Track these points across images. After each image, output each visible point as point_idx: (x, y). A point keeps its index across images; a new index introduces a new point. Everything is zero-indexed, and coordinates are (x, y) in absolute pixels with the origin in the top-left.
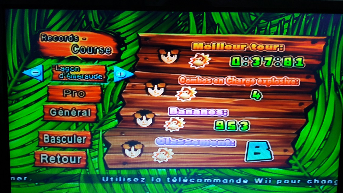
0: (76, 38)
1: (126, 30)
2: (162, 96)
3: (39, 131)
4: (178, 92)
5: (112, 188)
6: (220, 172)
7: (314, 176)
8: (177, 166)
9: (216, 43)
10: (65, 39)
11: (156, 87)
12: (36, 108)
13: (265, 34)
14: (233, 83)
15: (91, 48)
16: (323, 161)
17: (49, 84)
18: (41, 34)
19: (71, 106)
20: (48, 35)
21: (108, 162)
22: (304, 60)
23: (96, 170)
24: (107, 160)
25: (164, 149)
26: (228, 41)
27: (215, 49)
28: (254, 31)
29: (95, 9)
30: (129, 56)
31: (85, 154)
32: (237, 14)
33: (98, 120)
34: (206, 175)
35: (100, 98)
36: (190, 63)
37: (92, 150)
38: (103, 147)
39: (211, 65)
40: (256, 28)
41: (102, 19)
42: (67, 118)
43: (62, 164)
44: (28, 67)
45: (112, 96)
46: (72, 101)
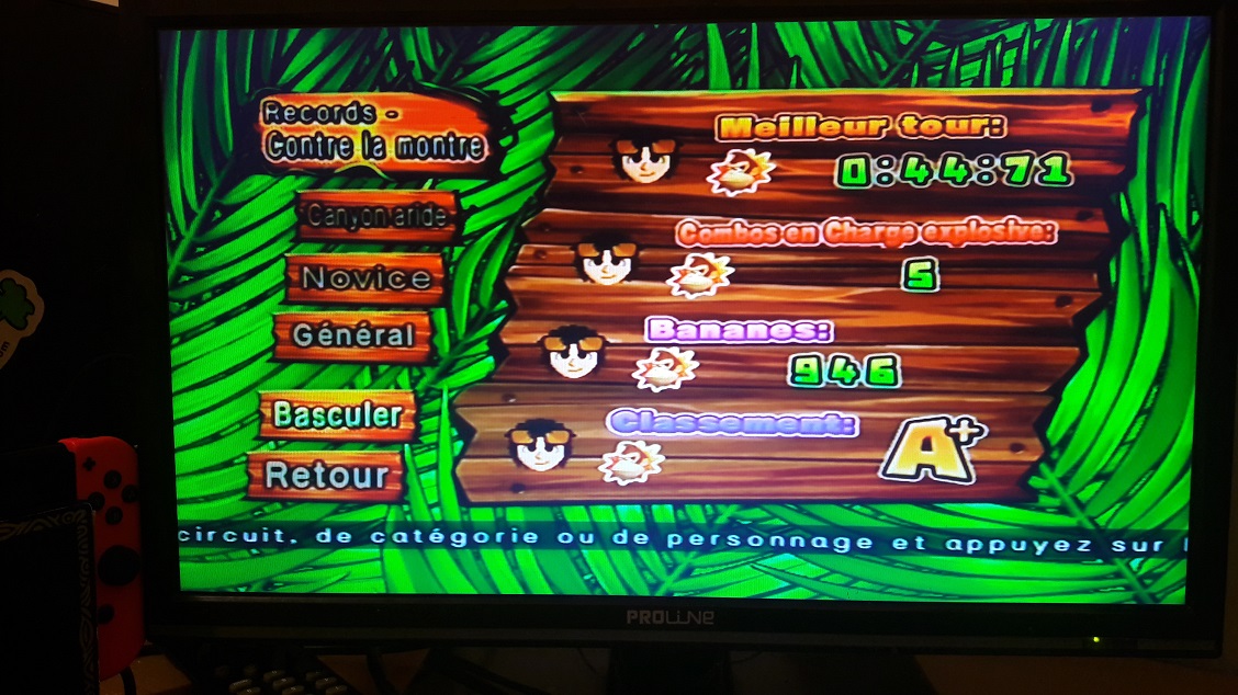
0: (368, 111)
1: (515, 85)
2: (626, 283)
3: (261, 392)
4: (674, 270)
5: (480, 562)
7: (1111, 527)
8: (675, 495)
9: (792, 117)
10: (336, 117)
11: (607, 253)
12: (252, 323)
13: (943, 84)
14: (845, 239)
16: (1140, 480)
17: (288, 251)
18: (265, 103)
19: (354, 317)
20: (284, 104)
21: (468, 483)
22: (1069, 163)
23: (431, 507)
24: (465, 477)
25: (633, 444)
26: (828, 108)
27: (787, 134)
28: (911, 76)
29: (422, 25)
30: (527, 161)
31: (398, 458)
32: (854, 25)
33: (435, 358)
34: (767, 526)
35: (438, 291)
36: (710, 179)
37: (420, 448)
38: (454, 440)
39: (775, 186)
40: (916, 67)
41: (443, 54)
42: (343, 352)
43: (330, 489)
45: (475, 285)
46: (358, 301)
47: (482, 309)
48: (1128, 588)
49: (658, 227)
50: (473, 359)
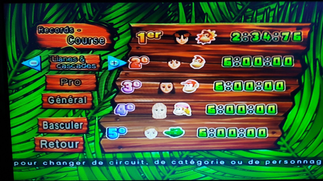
0: (71, 29)
1: (118, 21)
3: (39, 118)
5: (108, 171)
6: (211, 154)
7: (302, 156)
8: (170, 149)
10: (61, 31)
12: (35, 96)
13: (251, 22)
15: (86, 39)
16: (311, 142)
17: (46, 74)
18: (39, 27)
19: (67, 94)
20: (45, 27)
21: (104, 146)
23: (93, 154)
24: (104, 144)
26: (216, 29)
28: (242, 19)
29: (88, 2)
30: (122, 45)
31: (82, 139)
32: (224, 3)
33: (93, 107)
34: (198, 158)
35: (95, 86)
37: (89, 135)
40: (243, 16)
41: (95, 11)
42: (64, 105)
43: (61, 148)
44: (26, 58)
45: (106, 84)
46: (69, 89)
47: (108, 92)
48: (307, 174)
49: (164, 66)
50: (106, 107)
